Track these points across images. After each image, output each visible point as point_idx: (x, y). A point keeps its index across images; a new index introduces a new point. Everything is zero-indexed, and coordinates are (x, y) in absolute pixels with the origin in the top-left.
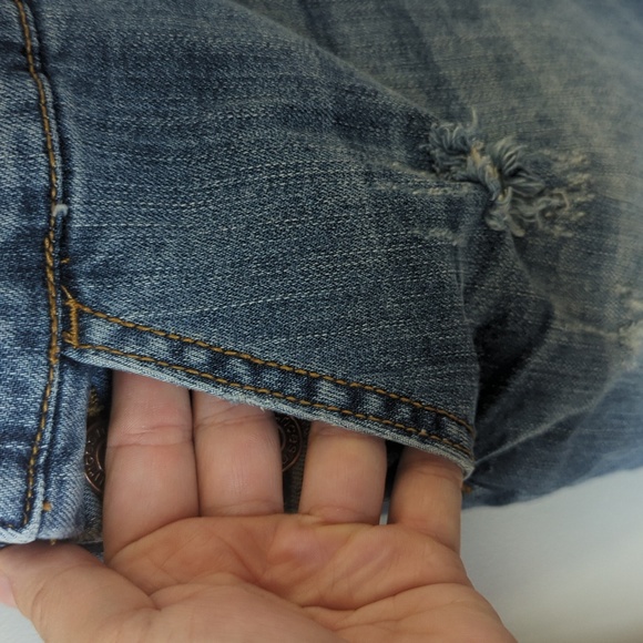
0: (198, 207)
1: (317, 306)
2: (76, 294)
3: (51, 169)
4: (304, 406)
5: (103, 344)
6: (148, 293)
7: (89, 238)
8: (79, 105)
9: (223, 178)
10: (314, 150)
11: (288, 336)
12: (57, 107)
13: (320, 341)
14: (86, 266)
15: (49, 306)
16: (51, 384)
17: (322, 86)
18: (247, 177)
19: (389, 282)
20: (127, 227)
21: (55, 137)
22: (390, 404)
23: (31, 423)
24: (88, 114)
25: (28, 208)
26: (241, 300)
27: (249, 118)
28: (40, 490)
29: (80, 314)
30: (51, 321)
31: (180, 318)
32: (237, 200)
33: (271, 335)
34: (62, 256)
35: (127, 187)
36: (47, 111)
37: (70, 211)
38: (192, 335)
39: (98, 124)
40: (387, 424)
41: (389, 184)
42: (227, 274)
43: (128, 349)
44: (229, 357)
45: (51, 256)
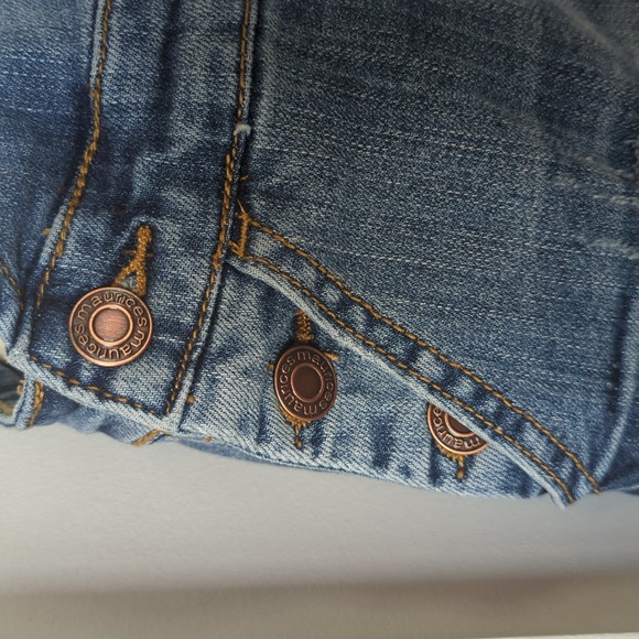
0: (373, 151)
1: (451, 279)
2: (249, 208)
3: (239, 90)
4: (400, 368)
5: (263, 258)
6: (313, 222)
7: (269, 160)
8: (283, 30)
9: (406, 131)
10: (506, 127)
11: (412, 299)
12: (259, 30)
13: (442, 313)
14: (262, 185)
15: (220, 216)
16: (212, 287)
17: (533, 62)
18: (428, 137)
19: (532, 277)
20: (308, 155)
21: (250, 60)
22: (480, 394)
23: (187, 319)
24: (290, 40)
25: (213, 124)
26: (382, 253)
27: (451, 76)
28: (187, 383)
29: (250, 227)
30: (220, 230)
31: (331, 253)
32: (411, 157)
33: (397, 293)
34: (241, 173)
35: (316, 116)
36: (247, 33)
37: (253, 132)
38: (335, 275)
39: (299, 51)
40: (468, 411)
41: (571, 181)
42: (378, 225)
43: (284, 268)
44: (353, 302)
45: (231, 171)
